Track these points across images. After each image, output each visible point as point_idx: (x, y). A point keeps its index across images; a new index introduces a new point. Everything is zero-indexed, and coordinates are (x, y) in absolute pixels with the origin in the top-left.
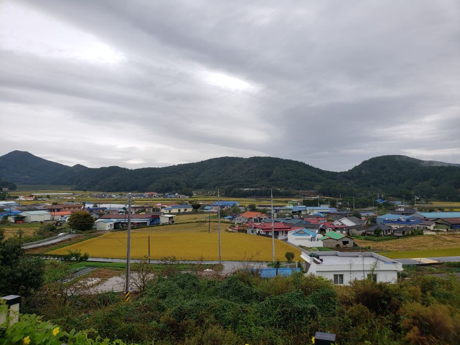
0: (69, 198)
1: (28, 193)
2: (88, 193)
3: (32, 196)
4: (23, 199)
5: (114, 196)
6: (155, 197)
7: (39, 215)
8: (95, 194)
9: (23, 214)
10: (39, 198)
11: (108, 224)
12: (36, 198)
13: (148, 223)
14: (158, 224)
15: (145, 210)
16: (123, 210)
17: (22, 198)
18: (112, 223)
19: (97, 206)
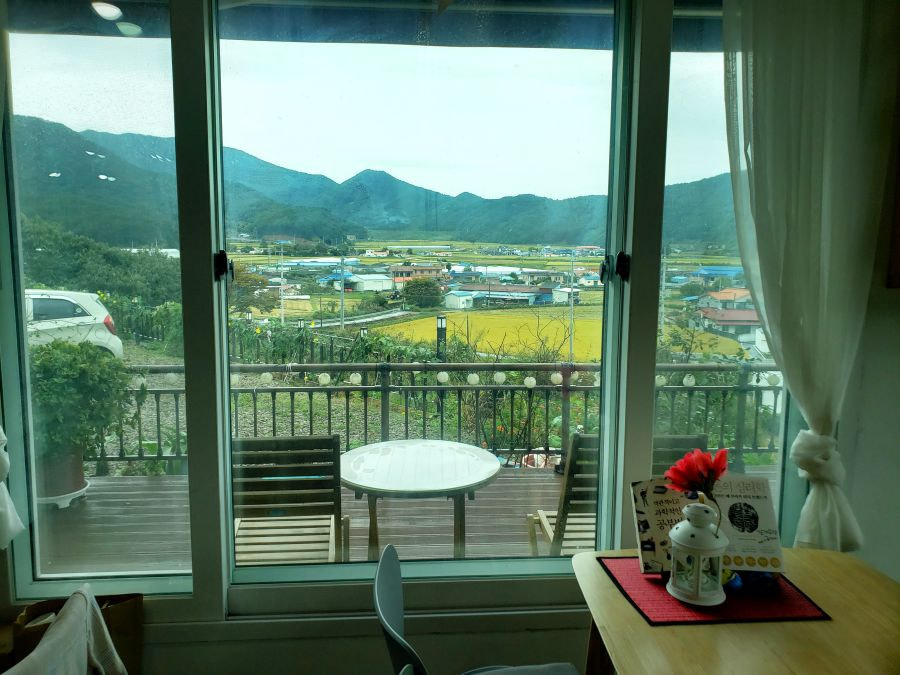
0: (441, 254)
1: (382, 245)
2: (477, 245)
3: (385, 250)
4: (372, 255)
5: (518, 251)
6: (592, 254)
7: (375, 280)
8: (486, 246)
9: (354, 279)
10: (396, 253)
11: (463, 299)
12: (391, 253)
13: (532, 301)
14: (549, 304)
15: (550, 279)
16: (509, 278)
17: (369, 253)
18: (469, 298)
19: (470, 270)
